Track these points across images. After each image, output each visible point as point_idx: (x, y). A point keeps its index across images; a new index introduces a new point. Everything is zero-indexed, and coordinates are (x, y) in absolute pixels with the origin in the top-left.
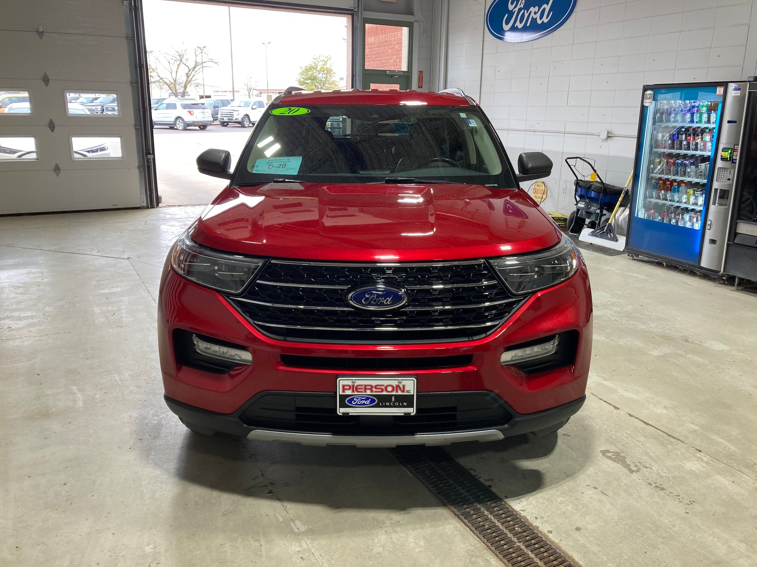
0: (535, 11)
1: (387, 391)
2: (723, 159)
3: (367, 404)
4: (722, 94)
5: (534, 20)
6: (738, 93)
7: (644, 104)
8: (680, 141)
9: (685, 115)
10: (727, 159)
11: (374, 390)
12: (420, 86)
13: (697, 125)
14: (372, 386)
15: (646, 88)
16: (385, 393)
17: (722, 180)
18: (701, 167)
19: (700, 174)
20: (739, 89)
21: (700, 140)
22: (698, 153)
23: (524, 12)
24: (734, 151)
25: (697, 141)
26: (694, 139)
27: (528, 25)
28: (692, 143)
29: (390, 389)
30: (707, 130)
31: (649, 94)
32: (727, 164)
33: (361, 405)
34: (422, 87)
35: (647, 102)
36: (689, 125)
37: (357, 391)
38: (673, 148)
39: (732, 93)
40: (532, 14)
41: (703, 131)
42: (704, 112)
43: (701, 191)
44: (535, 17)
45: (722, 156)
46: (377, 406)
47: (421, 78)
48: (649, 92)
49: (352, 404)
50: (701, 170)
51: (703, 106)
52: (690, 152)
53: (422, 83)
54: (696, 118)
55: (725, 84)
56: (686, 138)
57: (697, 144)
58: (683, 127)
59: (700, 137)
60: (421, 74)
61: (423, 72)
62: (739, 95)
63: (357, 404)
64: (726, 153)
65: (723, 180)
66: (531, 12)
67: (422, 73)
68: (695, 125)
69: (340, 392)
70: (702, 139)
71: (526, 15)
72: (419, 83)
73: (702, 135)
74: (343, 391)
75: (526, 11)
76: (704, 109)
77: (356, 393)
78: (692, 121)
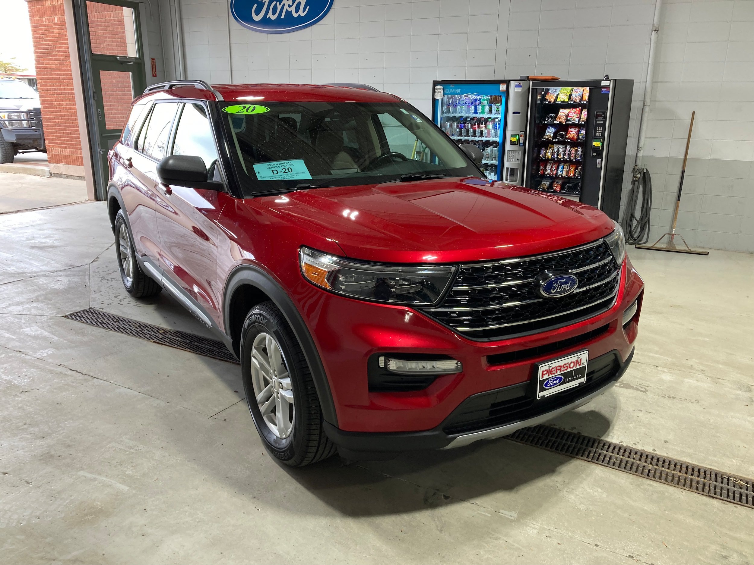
0: (289, 4)
1: (570, 368)
2: (512, 143)
3: (557, 384)
4: (505, 90)
5: (289, 13)
6: (520, 90)
7: (435, 97)
8: (466, 129)
9: (469, 107)
10: (516, 143)
11: (562, 369)
12: (154, 75)
13: (481, 116)
14: (561, 366)
15: (435, 83)
16: (569, 370)
17: (511, 161)
18: (487, 150)
19: (487, 156)
20: (521, 86)
21: (484, 128)
22: (484, 139)
23: (276, 4)
24: (520, 137)
25: (482, 129)
26: (479, 127)
27: (283, 17)
28: (478, 130)
29: (572, 365)
30: (490, 120)
31: (439, 89)
32: (516, 148)
33: (553, 385)
34: (156, 76)
35: (438, 95)
36: (474, 115)
37: (552, 374)
38: (461, 135)
39: (514, 89)
40: (286, 7)
41: (487, 120)
42: (485, 104)
43: (489, 170)
44: (289, 9)
45: (511, 141)
46: (564, 383)
47: (154, 66)
48: (438, 87)
49: (548, 387)
50: (488, 153)
51: (484, 100)
52: (477, 139)
53: (156, 71)
54: (479, 109)
55: (507, 82)
56: (472, 127)
57: (482, 132)
58: (468, 117)
59: (484, 125)
60: (154, 62)
61: (156, 59)
62: (521, 91)
63: (551, 386)
64: (515, 138)
65: (513, 160)
66: (284, 5)
67: (154, 60)
68: (479, 116)
69: (540, 378)
70: (486, 127)
71: (279, 7)
72: (153, 71)
73: (485, 124)
74: (543, 377)
75: (278, 3)
76: (485, 102)
77: (551, 376)
78: (476, 112)
